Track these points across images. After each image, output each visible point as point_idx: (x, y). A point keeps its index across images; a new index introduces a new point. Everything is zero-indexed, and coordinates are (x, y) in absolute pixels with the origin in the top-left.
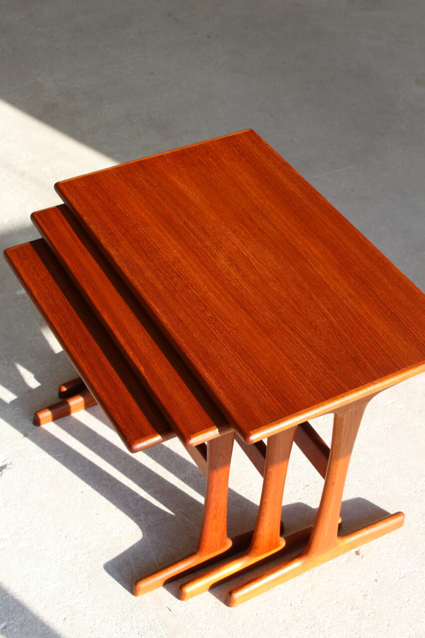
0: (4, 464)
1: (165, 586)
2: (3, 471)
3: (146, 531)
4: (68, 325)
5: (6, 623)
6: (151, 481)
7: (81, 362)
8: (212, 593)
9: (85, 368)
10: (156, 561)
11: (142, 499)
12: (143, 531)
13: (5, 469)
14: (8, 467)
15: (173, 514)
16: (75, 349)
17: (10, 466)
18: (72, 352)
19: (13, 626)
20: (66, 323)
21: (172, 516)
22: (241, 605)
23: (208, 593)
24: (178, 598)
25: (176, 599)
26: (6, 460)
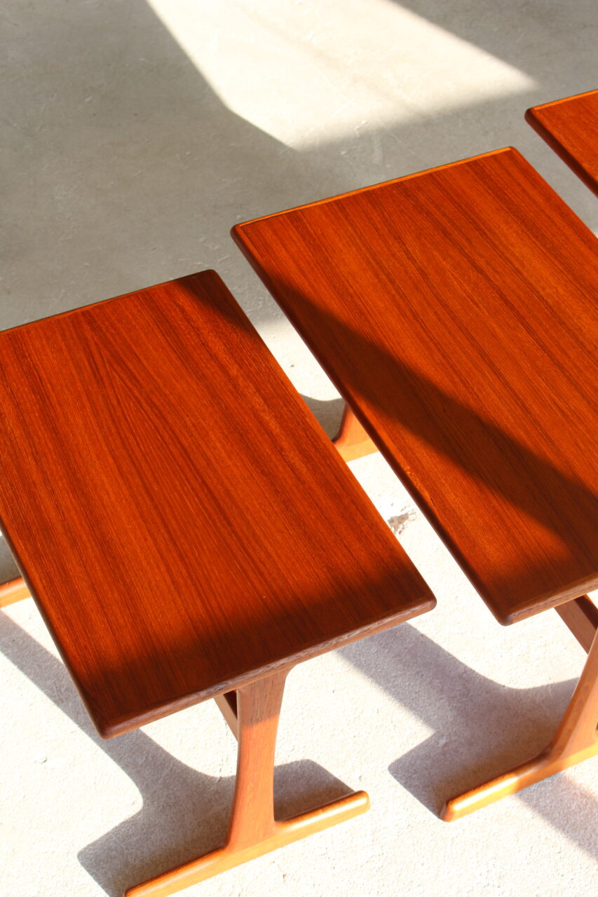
0: (404, 513)
2: (405, 523)
4: (17, 500)
5: (447, 738)
7: (33, 570)
9: (38, 581)
13: (407, 521)
14: (411, 517)
16: (25, 545)
17: (413, 516)
18: (19, 551)
19: (457, 743)
20: (14, 498)
26: (405, 507)
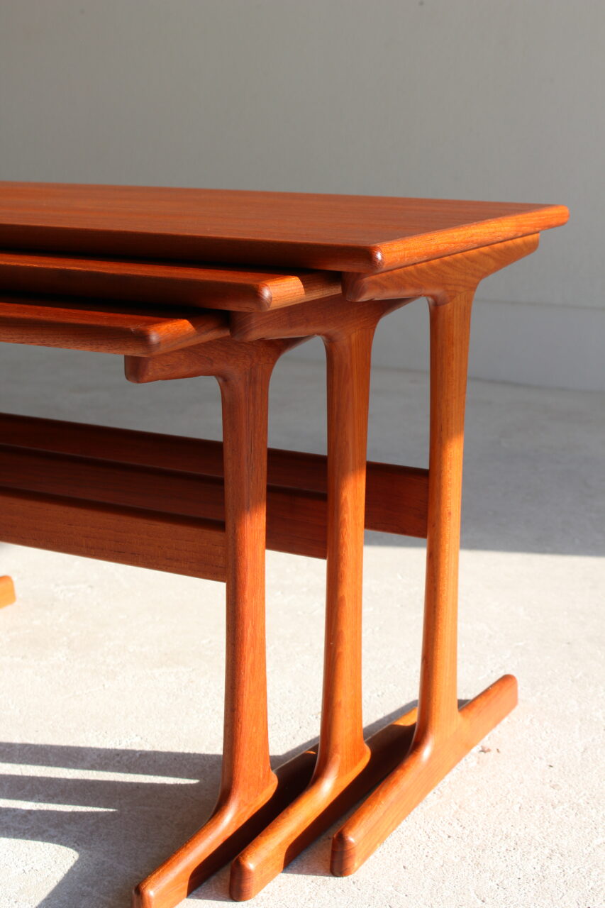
1: (191, 895)
3: (78, 845)
6: (28, 788)
8: (292, 872)
10: (138, 873)
11: (30, 812)
12: (72, 847)
15: (115, 810)
21: (112, 813)
22: (363, 868)
23: (283, 875)
24: (236, 901)
25: (235, 903)
